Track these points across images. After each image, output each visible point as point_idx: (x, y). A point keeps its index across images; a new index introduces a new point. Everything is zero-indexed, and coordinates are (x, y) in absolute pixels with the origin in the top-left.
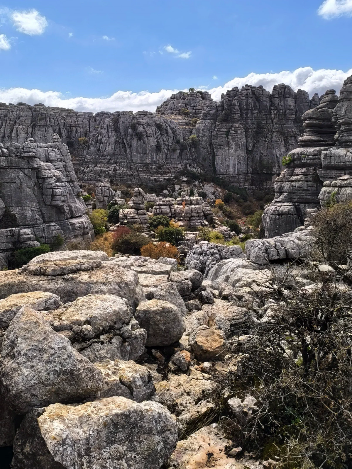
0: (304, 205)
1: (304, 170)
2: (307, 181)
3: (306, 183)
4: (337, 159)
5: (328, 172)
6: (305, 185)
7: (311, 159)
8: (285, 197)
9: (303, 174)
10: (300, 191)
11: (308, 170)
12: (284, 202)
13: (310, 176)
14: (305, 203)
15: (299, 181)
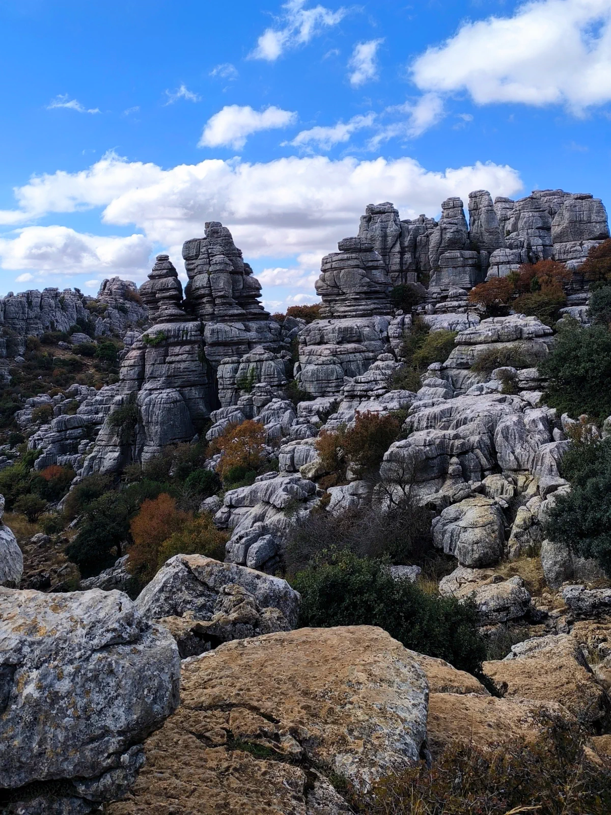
0: (189, 388)
1: (187, 348)
2: (193, 361)
3: (193, 363)
4: (224, 334)
5: (215, 348)
6: (193, 366)
7: (194, 336)
8: (163, 383)
9: (188, 353)
10: (187, 373)
11: (192, 348)
12: (163, 389)
13: (196, 355)
14: (191, 386)
15: (185, 361)
